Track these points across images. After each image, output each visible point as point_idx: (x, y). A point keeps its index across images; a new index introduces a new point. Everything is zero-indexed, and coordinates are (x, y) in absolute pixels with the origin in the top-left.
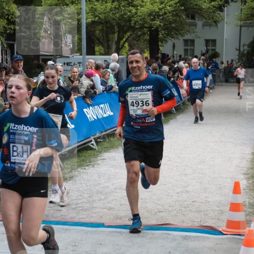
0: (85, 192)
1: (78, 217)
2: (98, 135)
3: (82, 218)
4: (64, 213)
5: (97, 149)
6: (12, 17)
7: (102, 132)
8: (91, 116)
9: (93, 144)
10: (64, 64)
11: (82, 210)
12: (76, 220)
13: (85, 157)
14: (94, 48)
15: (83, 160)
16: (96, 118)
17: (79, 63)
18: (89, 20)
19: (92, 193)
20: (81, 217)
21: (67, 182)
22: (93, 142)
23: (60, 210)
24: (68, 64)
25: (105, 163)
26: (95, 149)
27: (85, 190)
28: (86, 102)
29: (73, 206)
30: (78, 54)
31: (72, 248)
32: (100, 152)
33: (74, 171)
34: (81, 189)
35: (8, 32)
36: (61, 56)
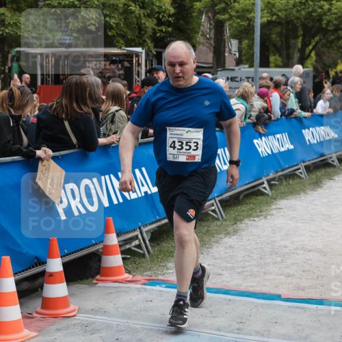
0: (255, 252)
1: (245, 284)
2: (271, 176)
3: (251, 286)
4: (226, 277)
5: (270, 194)
6: (163, 16)
7: (277, 172)
8: (263, 150)
9: (265, 188)
10: (228, 79)
11: (251, 275)
12: (242, 288)
13: (254, 204)
14: (268, 58)
15: (252, 209)
16: (270, 152)
17: (248, 78)
18: (265, 20)
19: (263, 254)
20: (249, 285)
21: (230, 237)
22: (266, 185)
23: (221, 274)
24: (233, 79)
25: (282, 214)
26: (268, 195)
27: (255, 249)
28: (257, 131)
29: (239, 270)
30: (247, 66)
31: (237, 326)
32: (275, 199)
33: (239, 223)
34: (248, 248)
35: (158, 35)
36: (224, 69)
